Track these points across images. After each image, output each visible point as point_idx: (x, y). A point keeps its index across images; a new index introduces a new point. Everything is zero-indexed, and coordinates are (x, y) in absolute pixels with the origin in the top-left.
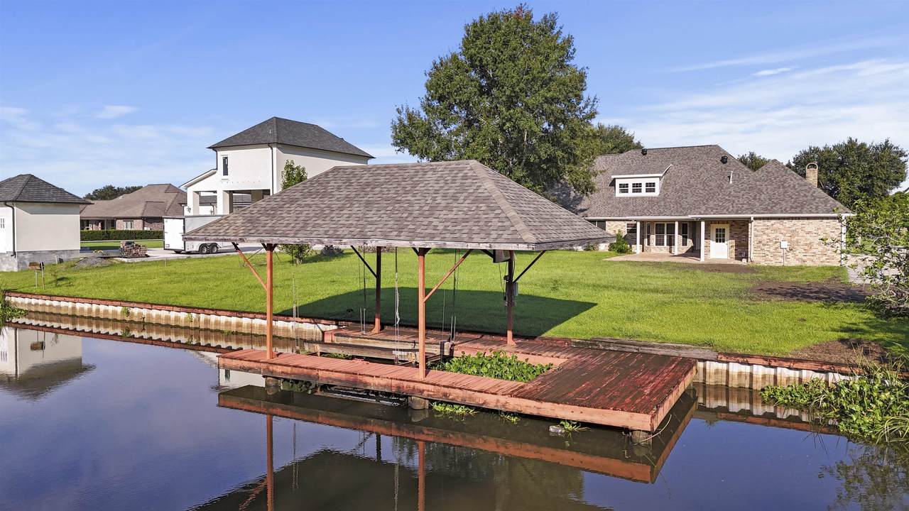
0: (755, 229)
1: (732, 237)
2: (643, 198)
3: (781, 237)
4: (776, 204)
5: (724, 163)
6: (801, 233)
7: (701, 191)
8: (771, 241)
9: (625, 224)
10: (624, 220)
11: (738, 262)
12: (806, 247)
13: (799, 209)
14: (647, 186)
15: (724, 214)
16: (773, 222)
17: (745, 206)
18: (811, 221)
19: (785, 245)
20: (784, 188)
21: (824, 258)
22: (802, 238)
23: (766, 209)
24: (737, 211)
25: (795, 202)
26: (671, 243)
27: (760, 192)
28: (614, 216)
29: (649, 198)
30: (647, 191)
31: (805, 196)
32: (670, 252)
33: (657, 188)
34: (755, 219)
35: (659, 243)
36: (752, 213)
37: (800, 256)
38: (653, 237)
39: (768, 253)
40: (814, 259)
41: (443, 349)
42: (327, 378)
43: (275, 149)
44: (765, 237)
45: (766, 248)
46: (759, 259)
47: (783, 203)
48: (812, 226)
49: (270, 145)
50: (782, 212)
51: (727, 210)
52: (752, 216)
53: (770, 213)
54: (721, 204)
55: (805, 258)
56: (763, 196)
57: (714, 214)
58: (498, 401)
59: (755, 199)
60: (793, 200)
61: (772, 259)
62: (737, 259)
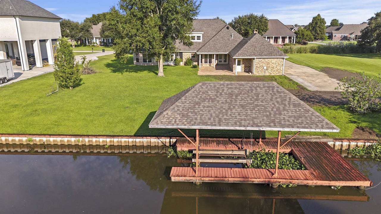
0: (255, 62)
1: (243, 64)
2: (196, 42)
3: (264, 65)
4: (263, 52)
5: (228, 29)
6: (271, 63)
7: (222, 42)
8: (261, 66)
9: (190, 54)
10: (190, 52)
11: (247, 74)
12: (272, 68)
13: (270, 55)
14: (197, 37)
15: (246, 56)
16: (262, 59)
17: (252, 53)
18: (274, 59)
19: (265, 68)
20: (264, 45)
21: (277, 72)
22: (271, 65)
23: (260, 55)
24: (250, 55)
25: (269, 51)
26: (210, 62)
27: (256, 47)
28: (186, 50)
29: (198, 42)
30: (198, 39)
31: (271, 49)
32: (210, 66)
33: (201, 38)
34: (256, 58)
35: (206, 62)
36: (255, 56)
37: (270, 72)
38: (203, 60)
39: (259, 71)
40: (274, 72)
41: (246, 152)
42: (234, 181)
43: (17, 19)
44: (259, 65)
45: (259, 69)
46: (256, 73)
47: (265, 52)
48: (274, 61)
49: (14, 16)
50: (265, 56)
51: (246, 55)
52: (255, 57)
53: (261, 56)
54: (243, 52)
55: (271, 72)
56: (257, 49)
57: (242, 57)
58: (313, 182)
59: (255, 50)
60: (268, 51)
61: (261, 73)
62: (245, 71)
